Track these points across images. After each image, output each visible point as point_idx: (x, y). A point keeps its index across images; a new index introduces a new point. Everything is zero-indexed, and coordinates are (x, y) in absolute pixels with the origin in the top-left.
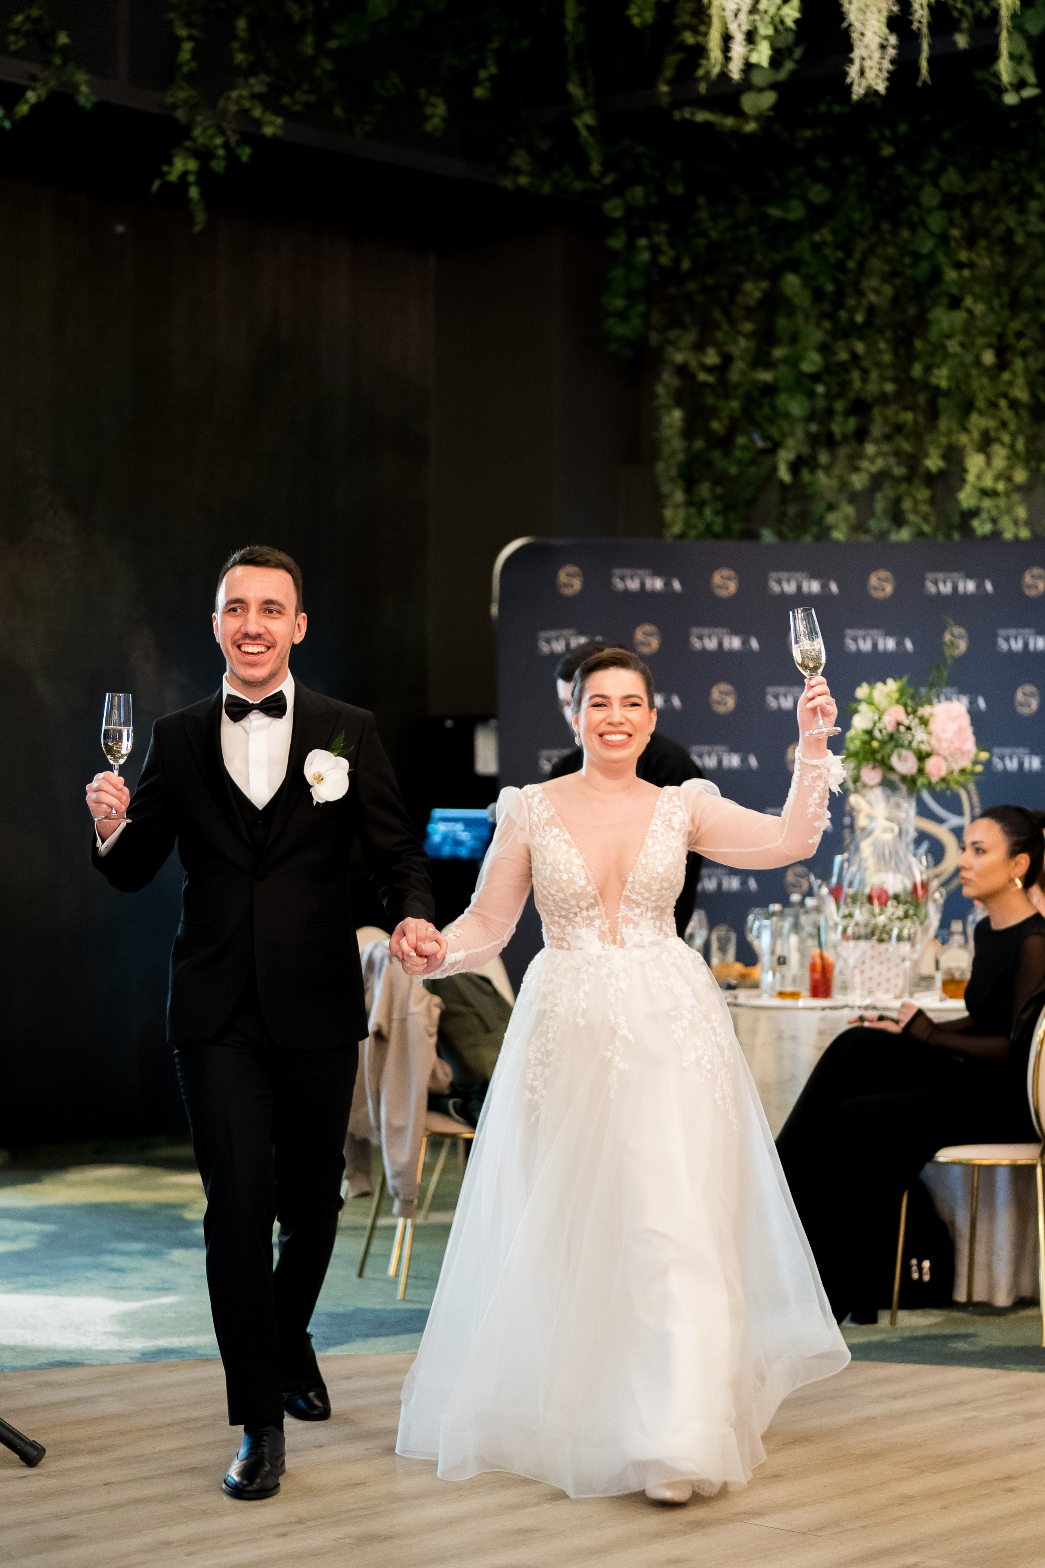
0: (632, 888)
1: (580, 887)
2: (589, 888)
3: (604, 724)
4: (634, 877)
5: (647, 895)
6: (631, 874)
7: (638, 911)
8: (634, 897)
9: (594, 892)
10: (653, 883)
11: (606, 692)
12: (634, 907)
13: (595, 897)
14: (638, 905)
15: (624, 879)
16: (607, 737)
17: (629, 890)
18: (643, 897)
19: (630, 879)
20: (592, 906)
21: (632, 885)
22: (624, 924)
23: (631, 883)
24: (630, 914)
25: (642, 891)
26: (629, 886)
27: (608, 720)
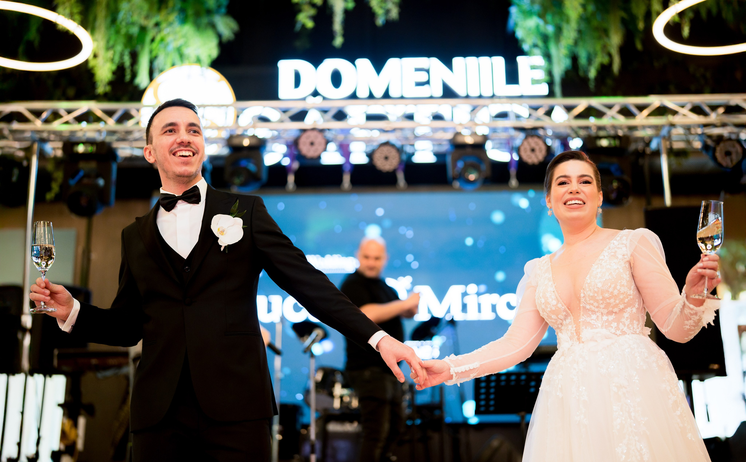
0: (585, 300)
1: (553, 306)
2: (560, 305)
3: (567, 194)
4: (584, 294)
5: (596, 304)
6: (582, 291)
7: (594, 317)
8: (588, 307)
9: (563, 308)
10: (596, 295)
11: (567, 174)
12: (591, 314)
13: (565, 311)
14: (594, 312)
15: (578, 295)
16: (569, 203)
17: (584, 302)
18: (594, 306)
19: (582, 295)
20: (566, 317)
21: (584, 299)
22: (584, 326)
23: (583, 297)
24: (588, 319)
25: (592, 302)
26: (583, 300)
27: (569, 191)
